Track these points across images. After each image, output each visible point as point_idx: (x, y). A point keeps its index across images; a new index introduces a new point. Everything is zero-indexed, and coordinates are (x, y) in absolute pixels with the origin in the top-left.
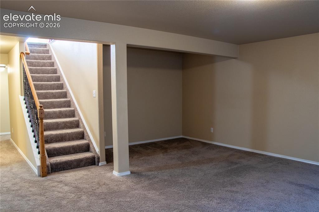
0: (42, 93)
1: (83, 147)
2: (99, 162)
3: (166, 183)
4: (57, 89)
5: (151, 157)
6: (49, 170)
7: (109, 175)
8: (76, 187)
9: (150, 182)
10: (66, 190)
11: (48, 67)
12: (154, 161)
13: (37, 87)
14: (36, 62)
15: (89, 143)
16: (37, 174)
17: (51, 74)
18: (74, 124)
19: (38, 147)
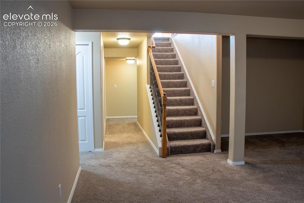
0: (165, 82)
1: (200, 133)
2: (214, 149)
3: (282, 179)
4: (178, 79)
5: (266, 149)
6: (168, 152)
7: (223, 162)
8: (192, 171)
9: (265, 175)
10: (183, 172)
11: (171, 58)
12: (269, 153)
13: (162, 77)
14: (160, 54)
15: (206, 131)
16: (158, 154)
17: (173, 65)
18: (193, 112)
19: (160, 131)
